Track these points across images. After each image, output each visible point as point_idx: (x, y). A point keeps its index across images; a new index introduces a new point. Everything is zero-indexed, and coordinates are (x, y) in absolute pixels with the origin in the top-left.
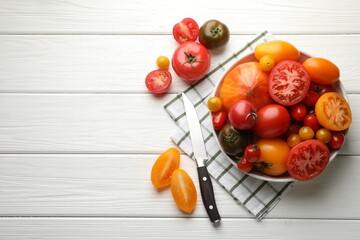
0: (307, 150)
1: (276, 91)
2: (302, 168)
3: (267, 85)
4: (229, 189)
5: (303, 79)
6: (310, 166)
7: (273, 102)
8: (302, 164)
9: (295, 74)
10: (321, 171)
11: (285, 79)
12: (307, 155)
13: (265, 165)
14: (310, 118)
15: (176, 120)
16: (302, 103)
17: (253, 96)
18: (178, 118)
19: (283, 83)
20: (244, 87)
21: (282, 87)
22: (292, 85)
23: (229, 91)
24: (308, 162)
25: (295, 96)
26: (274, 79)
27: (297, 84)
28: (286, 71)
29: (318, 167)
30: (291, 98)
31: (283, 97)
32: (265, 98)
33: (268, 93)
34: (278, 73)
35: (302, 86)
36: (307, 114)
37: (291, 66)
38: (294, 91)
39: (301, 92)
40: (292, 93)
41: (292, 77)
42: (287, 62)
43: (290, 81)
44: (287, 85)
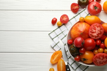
0: (102, 56)
1: (91, 33)
2: (98, 62)
3: (88, 31)
4: (70, 64)
5: (102, 31)
6: (101, 62)
7: (89, 37)
8: (98, 60)
9: (99, 28)
10: (104, 65)
11: (95, 30)
12: (101, 58)
13: (85, 60)
14: (102, 44)
15: (53, 39)
16: (100, 39)
17: (83, 35)
18: (53, 38)
19: (94, 31)
20: (80, 31)
21: (93, 32)
22: (97, 32)
23: (74, 32)
24: (101, 60)
25: (98, 36)
26: (91, 29)
27: (99, 32)
28: (96, 27)
29: (104, 63)
30: (96, 37)
31: (93, 36)
32: (87, 36)
33: (88, 34)
34: (93, 27)
35: (101, 33)
36: (101, 43)
37: (98, 26)
38: (97, 34)
39: (100, 35)
40: (97, 35)
41: (98, 29)
42: (97, 24)
43: (97, 31)
44: (95, 32)
